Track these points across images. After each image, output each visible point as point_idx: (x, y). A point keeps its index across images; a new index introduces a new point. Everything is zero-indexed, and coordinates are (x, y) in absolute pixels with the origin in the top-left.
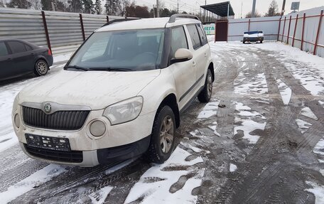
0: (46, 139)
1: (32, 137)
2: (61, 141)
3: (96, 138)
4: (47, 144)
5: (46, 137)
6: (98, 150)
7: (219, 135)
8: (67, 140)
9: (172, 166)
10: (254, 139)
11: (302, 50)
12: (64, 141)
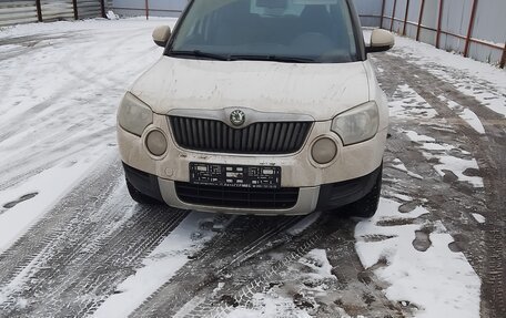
0: (234, 171)
1: (204, 169)
2: (265, 172)
3: (322, 166)
4: (234, 179)
5: (234, 167)
6: (321, 185)
7: (419, 176)
8: (278, 169)
9: (387, 219)
10: (477, 182)
11: (437, 47)
12: (271, 172)
